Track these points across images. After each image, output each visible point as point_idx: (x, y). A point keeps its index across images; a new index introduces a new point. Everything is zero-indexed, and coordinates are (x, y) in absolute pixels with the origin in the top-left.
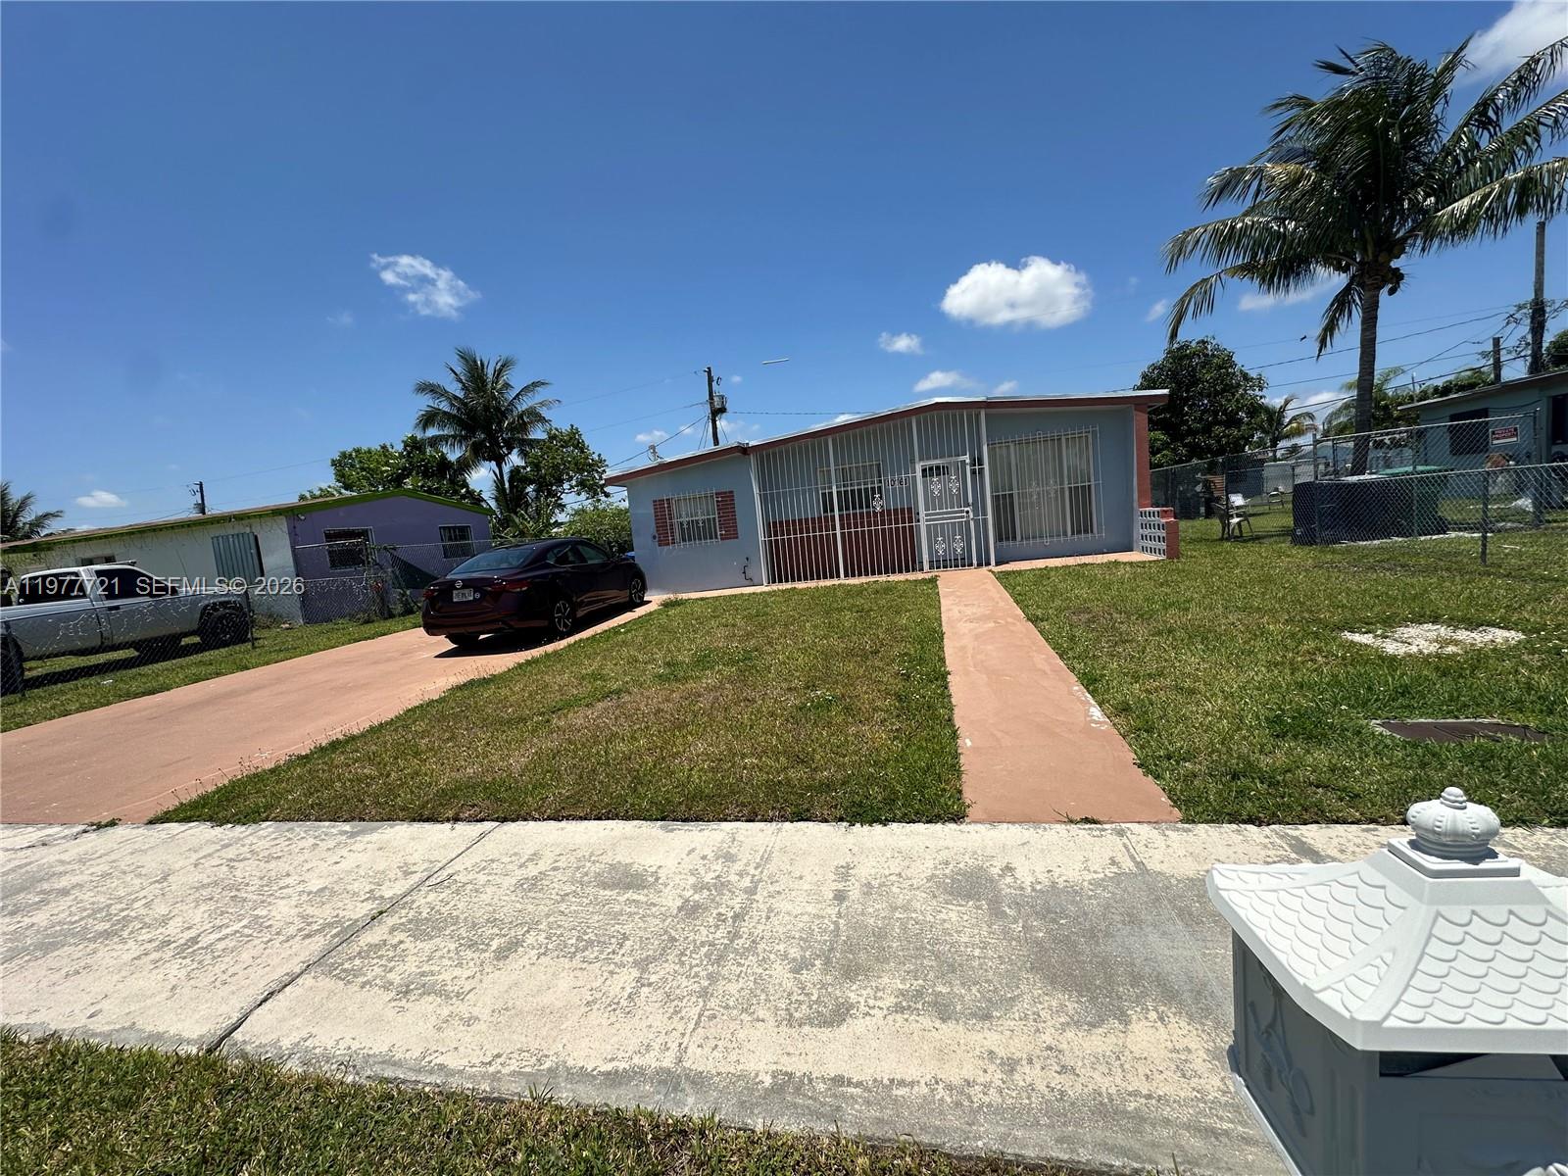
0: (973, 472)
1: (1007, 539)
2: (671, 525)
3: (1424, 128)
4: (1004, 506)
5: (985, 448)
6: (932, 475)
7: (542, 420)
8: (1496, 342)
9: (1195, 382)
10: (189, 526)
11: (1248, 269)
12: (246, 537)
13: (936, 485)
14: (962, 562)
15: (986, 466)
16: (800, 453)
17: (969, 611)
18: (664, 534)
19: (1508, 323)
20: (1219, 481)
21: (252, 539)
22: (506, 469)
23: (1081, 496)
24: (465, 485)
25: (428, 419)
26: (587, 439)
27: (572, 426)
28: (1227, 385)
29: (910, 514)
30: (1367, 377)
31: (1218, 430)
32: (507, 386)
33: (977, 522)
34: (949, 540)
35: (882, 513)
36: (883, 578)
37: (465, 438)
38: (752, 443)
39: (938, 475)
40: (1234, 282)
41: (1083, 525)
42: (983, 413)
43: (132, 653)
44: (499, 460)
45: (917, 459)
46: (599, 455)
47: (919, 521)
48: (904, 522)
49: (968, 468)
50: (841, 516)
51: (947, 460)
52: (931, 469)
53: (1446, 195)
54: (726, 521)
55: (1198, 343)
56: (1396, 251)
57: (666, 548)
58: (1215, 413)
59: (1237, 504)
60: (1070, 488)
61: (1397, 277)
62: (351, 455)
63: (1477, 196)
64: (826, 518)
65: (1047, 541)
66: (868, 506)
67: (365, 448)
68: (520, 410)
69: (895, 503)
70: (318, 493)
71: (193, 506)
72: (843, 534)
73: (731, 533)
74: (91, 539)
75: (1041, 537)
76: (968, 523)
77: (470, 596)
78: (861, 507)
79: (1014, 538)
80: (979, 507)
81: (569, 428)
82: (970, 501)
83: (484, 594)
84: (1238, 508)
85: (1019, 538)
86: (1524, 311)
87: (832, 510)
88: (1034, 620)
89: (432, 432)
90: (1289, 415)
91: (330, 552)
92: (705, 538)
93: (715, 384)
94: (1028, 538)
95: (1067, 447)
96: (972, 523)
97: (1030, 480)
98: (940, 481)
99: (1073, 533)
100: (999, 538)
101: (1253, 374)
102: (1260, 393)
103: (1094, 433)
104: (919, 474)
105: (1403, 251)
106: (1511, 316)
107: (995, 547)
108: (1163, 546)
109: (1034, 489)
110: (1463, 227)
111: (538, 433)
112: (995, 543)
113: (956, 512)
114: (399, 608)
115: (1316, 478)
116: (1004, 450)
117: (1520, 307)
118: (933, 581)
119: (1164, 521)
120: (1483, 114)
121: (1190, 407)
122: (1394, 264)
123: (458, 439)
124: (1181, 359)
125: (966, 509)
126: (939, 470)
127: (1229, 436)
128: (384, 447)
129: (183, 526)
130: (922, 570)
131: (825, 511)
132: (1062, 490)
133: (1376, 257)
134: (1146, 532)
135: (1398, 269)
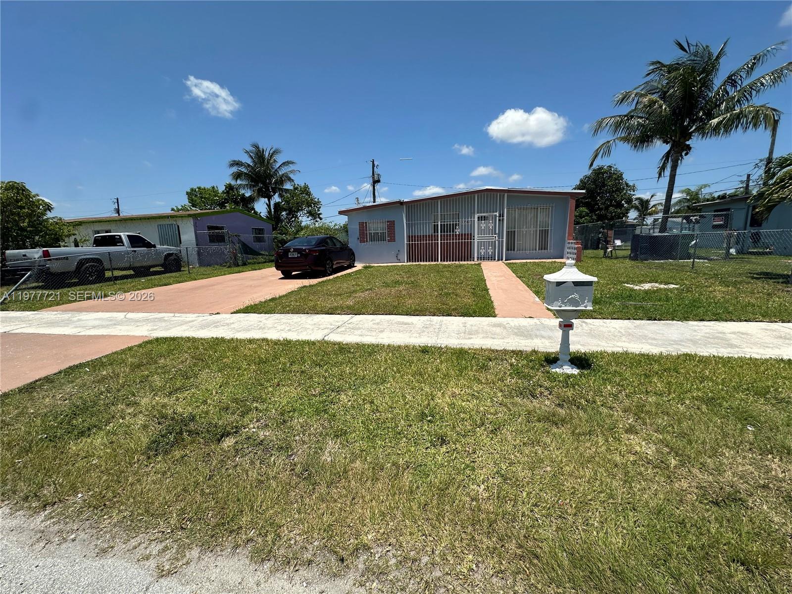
0: (499, 220)
1: (511, 250)
2: (367, 234)
3: (706, 84)
4: (511, 235)
5: (506, 210)
6: (482, 220)
7: (290, 179)
8: (749, 176)
9: (604, 185)
10: (148, 219)
11: (625, 139)
12: (174, 225)
13: (483, 225)
14: (492, 258)
15: (505, 218)
16: (426, 206)
17: (495, 274)
18: (363, 237)
19: (755, 168)
20: (611, 233)
21: (176, 226)
22: (272, 203)
23: (544, 234)
24: (253, 209)
25: (237, 176)
26: (312, 190)
27: (305, 184)
28: (618, 188)
29: (470, 236)
30: (670, 191)
31: (611, 209)
32: (275, 161)
33: (499, 241)
34: (486, 249)
35: (459, 235)
36: (457, 263)
37: (254, 186)
38: (405, 200)
39: (484, 220)
40: (620, 144)
41: (543, 246)
42: (506, 195)
43: (132, 272)
44: (269, 198)
45: (476, 212)
46: (318, 199)
47: (474, 239)
48: (468, 239)
49: (497, 218)
50: (441, 235)
51: (490, 214)
52: (482, 217)
53: (710, 116)
54: (391, 233)
55: (608, 167)
56: (687, 138)
57: (363, 244)
58: (611, 201)
59: (617, 244)
60: (540, 230)
61: (689, 148)
62: (196, 190)
63: (721, 118)
64: (435, 235)
65: (528, 252)
66: (453, 232)
67: (202, 187)
68: (280, 173)
69: (465, 231)
70: (180, 208)
71: (113, 209)
72: (441, 243)
73: (392, 239)
74: (101, 222)
75: (525, 250)
76: (495, 242)
77: (296, 255)
78: (450, 232)
79: (514, 250)
80: (500, 235)
81: (303, 185)
82: (497, 232)
83: (302, 255)
84: (618, 246)
85: (516, 250)
86: (763, 162)
87: (438, 232)
88: (520, 277)
89: (239, 182)
90: (652, 203)
91: (209, 235)
92: (381, 241)
93: (375, 168)
94: (520, 250)
95: (540, 213)
96: (497, 242)
97: (523, 225)
98: (485, 223)
99: (539, 250)
100: (507, 249)
101: (631, 184)
102: (633, 193)
103: (552, 207)
104: (476, 219)
105: (690, 138)
106: (757, 164)
107: (506, 253)
108: (575, 256)
109: (524, 230)
110: (716, 130)
111: (288, 186)
112: (506, 251)
113: (490, 237)
114: (240, 262)
115: (641, 233)
116: (513, 212)
117: (761, 160)
118: (479, 264)
119: (576, 246)
120: (731, 80)
121: (600, 197)
122: (687, 143)
123: (251, 187)
124: (599, 174)
125: (495, 236)
126: (485, 218)
127: (616, 212)
128: (213, 188)
129: (145, 219)
130: (473, 260)
131: (435, 232)
132: (536, 230)
133: (680, 139)
134: (569, 251)
135: (689, 145)
